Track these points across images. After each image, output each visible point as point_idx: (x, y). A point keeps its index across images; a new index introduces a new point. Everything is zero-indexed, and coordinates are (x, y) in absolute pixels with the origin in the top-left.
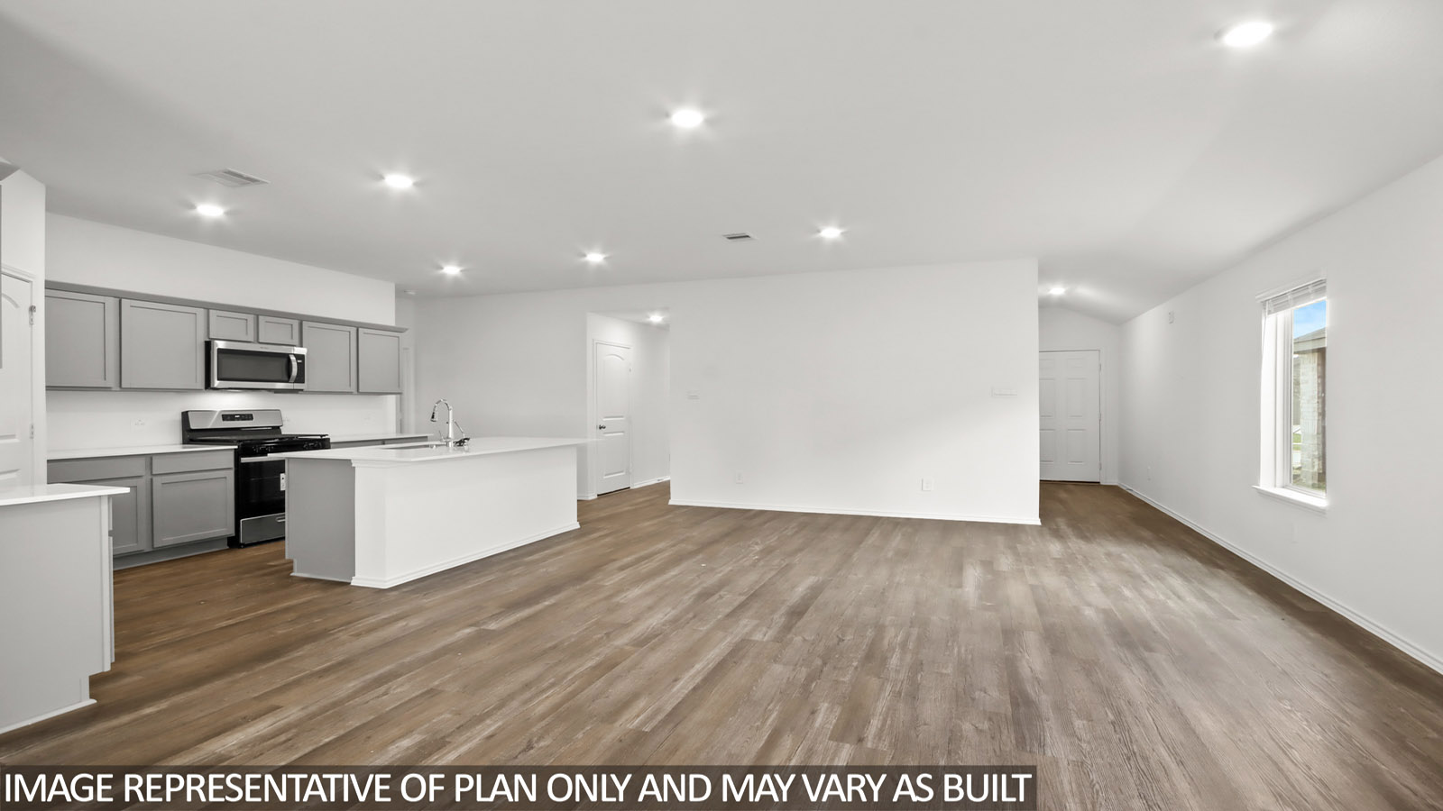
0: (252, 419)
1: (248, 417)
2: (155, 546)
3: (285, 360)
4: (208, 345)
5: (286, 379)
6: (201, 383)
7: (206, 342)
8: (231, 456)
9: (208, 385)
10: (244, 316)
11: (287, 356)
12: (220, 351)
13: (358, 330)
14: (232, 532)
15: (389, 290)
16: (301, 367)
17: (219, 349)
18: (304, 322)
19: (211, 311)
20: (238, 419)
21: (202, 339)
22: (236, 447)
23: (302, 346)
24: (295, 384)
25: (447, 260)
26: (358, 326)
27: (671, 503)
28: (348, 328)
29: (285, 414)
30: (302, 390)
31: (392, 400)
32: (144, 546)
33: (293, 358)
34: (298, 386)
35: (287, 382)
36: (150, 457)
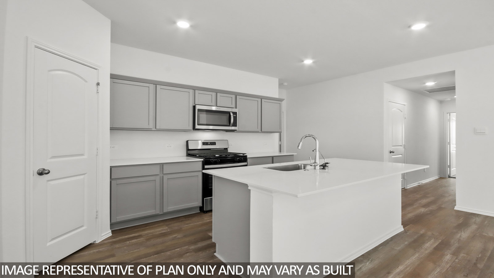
0: (215, 144)
1: (214, 143)
2: (164, 212)
3: (228, 115)
4: (194, 107)
5: (229, 125)
6: (191, 127)
7: (194, 106)
8: (200, 165)
9: (194, 128)
10: (211, 93)
11: (229, 113)
12: (199, 110)
13: (261, 100)
14: (201, 205)
15: (276, 81)
16: (235, 118)
17: (198, 109)
18: (237, 96)
19: (196, 90)
20: (209, 145)
21: (191, 105)
22: (203, 160)
23: (236, 108)
24: (233, 127)
25: (306, 57)
26: (262, 98)
27: (456, 208)
28: (257, 99)
29: (230, 143)
30: (236, 130)
31: (277, 135)
32: (158, 212)
33: (232, 114)
34: (233, 128)
35: (229, 126)
36: (162, 165)
